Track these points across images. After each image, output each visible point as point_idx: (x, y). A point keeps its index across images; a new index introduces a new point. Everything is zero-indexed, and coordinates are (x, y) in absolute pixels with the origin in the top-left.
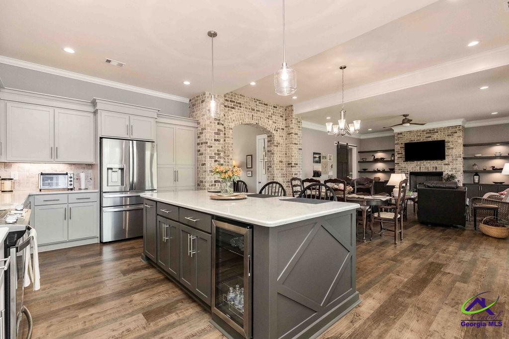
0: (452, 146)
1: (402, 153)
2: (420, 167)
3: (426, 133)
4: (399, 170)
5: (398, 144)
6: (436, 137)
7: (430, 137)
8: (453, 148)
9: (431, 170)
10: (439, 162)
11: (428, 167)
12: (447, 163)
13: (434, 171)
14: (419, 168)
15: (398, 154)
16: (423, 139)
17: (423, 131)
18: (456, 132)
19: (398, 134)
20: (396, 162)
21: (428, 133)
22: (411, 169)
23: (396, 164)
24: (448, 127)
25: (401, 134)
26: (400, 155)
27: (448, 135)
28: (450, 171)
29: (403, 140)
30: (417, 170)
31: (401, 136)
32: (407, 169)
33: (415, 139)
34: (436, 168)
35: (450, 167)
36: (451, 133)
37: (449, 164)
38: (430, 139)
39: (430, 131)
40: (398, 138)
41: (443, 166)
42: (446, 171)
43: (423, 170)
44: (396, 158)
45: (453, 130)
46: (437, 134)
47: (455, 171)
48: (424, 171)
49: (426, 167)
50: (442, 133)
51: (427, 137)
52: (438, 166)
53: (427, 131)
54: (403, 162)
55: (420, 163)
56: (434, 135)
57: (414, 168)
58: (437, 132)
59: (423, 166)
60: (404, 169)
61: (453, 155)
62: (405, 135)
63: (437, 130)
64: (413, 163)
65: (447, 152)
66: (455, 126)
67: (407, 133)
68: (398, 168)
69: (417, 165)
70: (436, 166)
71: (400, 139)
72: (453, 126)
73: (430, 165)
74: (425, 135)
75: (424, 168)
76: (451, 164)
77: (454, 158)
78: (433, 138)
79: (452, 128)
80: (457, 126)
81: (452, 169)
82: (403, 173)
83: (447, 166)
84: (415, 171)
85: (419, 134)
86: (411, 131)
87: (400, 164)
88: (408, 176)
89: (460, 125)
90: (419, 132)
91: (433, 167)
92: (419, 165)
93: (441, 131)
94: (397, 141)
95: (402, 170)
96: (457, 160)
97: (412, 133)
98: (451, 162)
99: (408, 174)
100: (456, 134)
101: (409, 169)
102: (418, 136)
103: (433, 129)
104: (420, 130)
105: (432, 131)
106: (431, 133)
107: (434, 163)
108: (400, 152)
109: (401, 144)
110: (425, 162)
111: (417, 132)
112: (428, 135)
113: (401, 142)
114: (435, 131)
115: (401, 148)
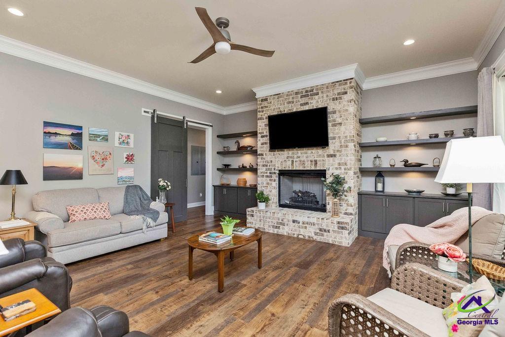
0: (339, 120)
1: (266, 136)
2: (293, 162)
3: (301, 97)
4: (263, 166)
5: (261, 119)
6: (315, 103)
7: (307, 103)
8: (340, 124)
9: (309, 167)
10: (320, 151)
11: (304, 161)
12: (332, 153)
13: (313, 168)
14: (290, 163)
15: (262, 137)
17: (297, 93)
18: (346, 93)
19: (262, 100)
20: (259, 151)
21: (305, 96)
22: (280, 166)
23: (259, 155)
24: (335, 83)
25: (266, 100)
26: (264, 140)
27: (333, 99)
28: (337, 169)
29: (268, 110)
30: (288, 166)
31: (265, 104)
32: (275, 165)
33: (286, 109)
34: (316, 161)
35: (337, 160)
36: (339, 94)
37: (335, 156)
38: (306, 108)
39: (307, 92)
40: (262, 108)
41: (326, 158)
42: (331, 168)
43: (297, 167)
44: (259, 143)
45: (340, 89)
46: (316, 97)
47: (345, 169)
48: (298, 169)
49: (300, 161)
50: (325, 95)
51: (302, 105)
52: (318, 159)
53: (302, 92)
54: (268, 153)
55: (293, 154)
56: (312, 99)
57: (284, 163)
58: (317, 94)
59: (297, 160)
60: (271, 164)
61: (341, 137)
62: (271, 103)
63: (317, 90)
64: (283, 152)
65: (332, 131)
66: (344, 80)
67: (274, 98)
68: (261, 163)
69: (288, 157)
70: (316, 159)
71: (265, 109)
72: (341, 81)
73: (307, 158)
74: (300, 100)
75: (299, 162)
76: (338, 154)
77: (343, 144)
78: (312, 105)
79: (340, 85)
80: (347, 80)
81: (339, 164)
82: (269, 172)
83: (331, 159)
84: (285, 169)
85: (291, 100)
86: (280, 94)
87: (264, 155)
88: (275, 177)
89: (352, 78)
90: (291, 95)
91: (311, 161)
92: (291, 157)
93: (322, 92)
94: (261, 113)
95: (267, 166)
96: (347, 146)
97: (281, 97)
98: (338, 151)
99: (275, 173)
100: (345, 96)
101: (277, 165)
102: (289, 103)
103: (312, 87)
104: (292, 91)
105: (309, 93)
106: (307, 96)
107: (312, 153)
108: (265, 134)
109: (267, 118)
110: (299, 152)
111: (289, 94)
112: (304, 100)
113: (266, 115)
114: (314, 91)
115: (266, 125)
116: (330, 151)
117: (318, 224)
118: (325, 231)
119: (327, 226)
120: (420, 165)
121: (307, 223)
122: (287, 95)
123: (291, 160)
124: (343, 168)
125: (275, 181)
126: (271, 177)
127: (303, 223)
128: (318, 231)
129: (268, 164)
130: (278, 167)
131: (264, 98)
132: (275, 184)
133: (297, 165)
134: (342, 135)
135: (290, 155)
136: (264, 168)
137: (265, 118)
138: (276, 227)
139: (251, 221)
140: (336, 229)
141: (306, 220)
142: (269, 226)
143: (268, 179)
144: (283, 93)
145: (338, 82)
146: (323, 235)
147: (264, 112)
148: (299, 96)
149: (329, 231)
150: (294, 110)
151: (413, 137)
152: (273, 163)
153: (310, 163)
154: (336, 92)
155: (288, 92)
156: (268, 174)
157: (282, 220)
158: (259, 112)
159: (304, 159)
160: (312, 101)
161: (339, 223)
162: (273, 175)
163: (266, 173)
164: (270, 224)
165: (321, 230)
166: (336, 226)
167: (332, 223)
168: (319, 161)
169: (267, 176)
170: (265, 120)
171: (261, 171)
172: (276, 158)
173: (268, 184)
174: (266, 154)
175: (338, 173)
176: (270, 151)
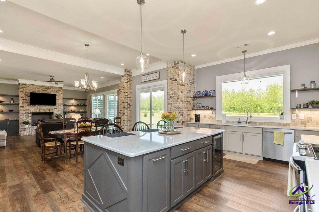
0: (58, 98)
1: (26, 99)
2: (40, 110)
5: (22, 92)
6: (50, 92)
7: (46, 91)
8: (59, 99)
9: (47, 111)
10: (52, 107)
11: (45, 109)
12: (56, 107)
13: (49, 112)
14: (39, 110)
15: (23, 99)
16: (41, 91)
17: (42, 86)
19: (23, 85)
20: (20, 105)
21: (45, 88)
23: (21, 106)
24: (57, 87)
25: (25, 85)
26: (24, 101)
27: (56, 92)
29: (27, 89)
30: (38, 111)
32: (31, 111)
33: (37, 91)
34: (50, 110)
35: (57, 110)
37: (57, 108)
38: (46, 92)
39: (46, 87)
40: (23, 87)
42: (55, 112)
43: (42, 111)
44: (20, 102)
45: (59, 89)
46: (50, 90)
47: (60, 112)
49: (43, 109)
51: (44, 91)
53: (44, 87)
56: (48, 90)
57: (35, 110)
62: (28, 87)
64: (35, 106)
65: (57, 101)
67: (30, 85)
68: (23, 110)
69: (37, 108)
71: (24, 89)
72: (59, 87)
76: (58, 108)
77: (59, 105)
78: (48, 92)
80: (61, 87)
81: (58, 111)
83: (55, 109)
88: (31, 115)
91: (48, 110)
93: (52, 89)
96: (61, 106)
97: (34, 86)
99: (31, 114)
100: (60, 92)
102: (38, 89)
103: (48, 86)
104: (40, 85)
106: (47, 88)
107: (48, 107)
108: (25, 98)
109: (26, 92)
110: (43, 106)
111: (38, 86)
112: (45, 89)
113: (25, 91)
114: (49, 88)
115: (25, 95)
116: (55, 107)
120: (74, 111)
122: (37, 86)
123: (39, 109)
125: (30, 117)
126: (29, 115)
129: (27, 110)
130: (33, 111)
132: (31, 118)
133: (42, 110)
134: (59, 102)
135: (39, 107)
136: (25, 112)
139: (24, 132)
143: (27, 116)
148: (43, 88)
150: (40, 92)
152: (29, 110)
154: (57, 90)
156: (27, 114)
158: (21, 89)
169: (26, 115)
170: (25, 93)
171: (22, 113)
172: (31, 108)
173: (27, 118)
174: (25, 106)
175: (57, 113)
176: (28, 105)
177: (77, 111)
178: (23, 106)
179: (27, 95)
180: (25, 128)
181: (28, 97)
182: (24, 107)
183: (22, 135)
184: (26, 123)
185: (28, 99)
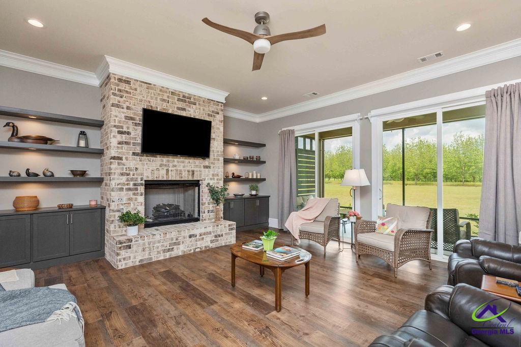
0: (213, 136)
1: (129, 133)
2: (167, 171)
3: (179, 100)
4: (122, 174)
5: (118, 106)
6: (192, 112)
7: (184, 109)
9: (186, 177)
10: (198, 161)
11: (181, 171)
12: (207, 164)
13: (190, 178)
14: (164, 172)
15: (120, 133)
17: (173, 93)
18: (218, 113)
19: (120, 80)
20: (112, 152)
21: (182, 100)
22: (150, 176)
23: (114, 158)
24: (210, 101)
25: (127, 82)
26: (124, 138)
27: (208, 115)
28: (211, 179)
29: (131, 98)
30: (161, 175)
31: (123, 86)
32: (142, 174)
34: (193, 172)
35: (211, 171)
36: (213, 112)
37: (209, 167)
38: (184, 114)
39: (184, 96)
40: (120, 90)
41: (202, 169)
42: (206, 178)
43: (173, 177)
44: (115, 142)
45: (214, 108)
46: (194, 106)
47: (217, 180)
49: (177, 170)
50: (202, 108)
51: (178, 108)
52: (195, 169)
53: (179, 95)
54: (130, 156)
55: (168, 161)
56: (190, 107)
57: (155, 172)
58: (195, 104)
59: (173, 169)
60: (135, 172)
61: (215, 151)
62: (136, 90)
63: (195, 99)
64: (155, 158)
65: (212, 144)
66: (217, 102)
67: (141, 86)
68: (119, 171)
69: (161, 165)
70: (192, 169)
71: (125, 95)
72: (214, 101)
73: (184, 167)
74: (177, 102)
75: (174, 172)
76: (212, 166)
77: (216, 157)
78: (189, 113)
79: (214, 104)
80: (219, 102)
81: (213, 175)
82: (132, 183)
83: (207, 170)
84: (157, 179)
85: (165, 98)
86: (150, 84)
87: (124, 159)
88: (142, 189)
89: (222, 103)
90: (166, 92)
91: (188, 171)
92: (165, 165)
93: (199, 104)
94: (118, 98)
95: (128, 175)
96: (218, 160)
97: (152, 89)
98: (212, 163)
99: (142, 184)
100: (217, 116)
101: (145, 174)
102: (163, 100)
103: (189, 94)
104: (168, 89)
105: (186, 99)
106: (185, 101)
107: (189, 162)
108: (125, 129)
109: (128, 108)
110: (176, 160)
111: (163, 90)
112: (181, 104)
113: (127, 104)
114: (192, 100)
115: (127, 118)
116: (206, 162)
117: (214, 232)
118: (219, 236)
119: (221, 231)
120: (239, 177)
121: (204, 234)
122: (161, 90)
123: (165, 168)
124: (216, 178)
125: (141, 195)
126: (137, 189)
127: (200, 235)
128: (214, 238)
129: (131, 173)
130: (148, 177)
131: (124, 78)
132: (141, 199)
133: (174, 175)
134: (215, 149)
135: (164, 163)
136: (124, 178)
137: (125, 107)
138: (169, 250)
139: (127, 255)
140: (228, 231)
141: (203, 230)
142: (159, 253)
143: (131, 193)
144: (155, 85)
145: (212, 100)
146: (217, 241)
147: (124, 99)
148: (176, 98)
149: (222, 235)
150: (170, 112)
151: (237, 157)
152: (139, 171)
153: (187, 172)
154: (211, 109)
155: (163, 87)
156: (131, 186)
157: (177, 239)
158: (114, 94)
159: (181, 168)
160: (189, 109)
161: (229, 225)
162: (139, 187)
163: (127, 184)
164: (160, 249)
165: (216, 236)
166: (228, 228)
167: (225, 227)
168: (197, 171)
169: (129, 189)
170: (125, 110)
171: (118, 182)
172: (143, 165)
173: (130, 199)
174: (127, 159)
175: (211, 183)
176: (134, 154)
177: (244, 177)
178: (121, 159)
179: (132, 119)
180: (130, 240)
181: (136, 124)
182: (124, 161)
183: (120, 268)
184: (128, 219)
185: (137, 133)
